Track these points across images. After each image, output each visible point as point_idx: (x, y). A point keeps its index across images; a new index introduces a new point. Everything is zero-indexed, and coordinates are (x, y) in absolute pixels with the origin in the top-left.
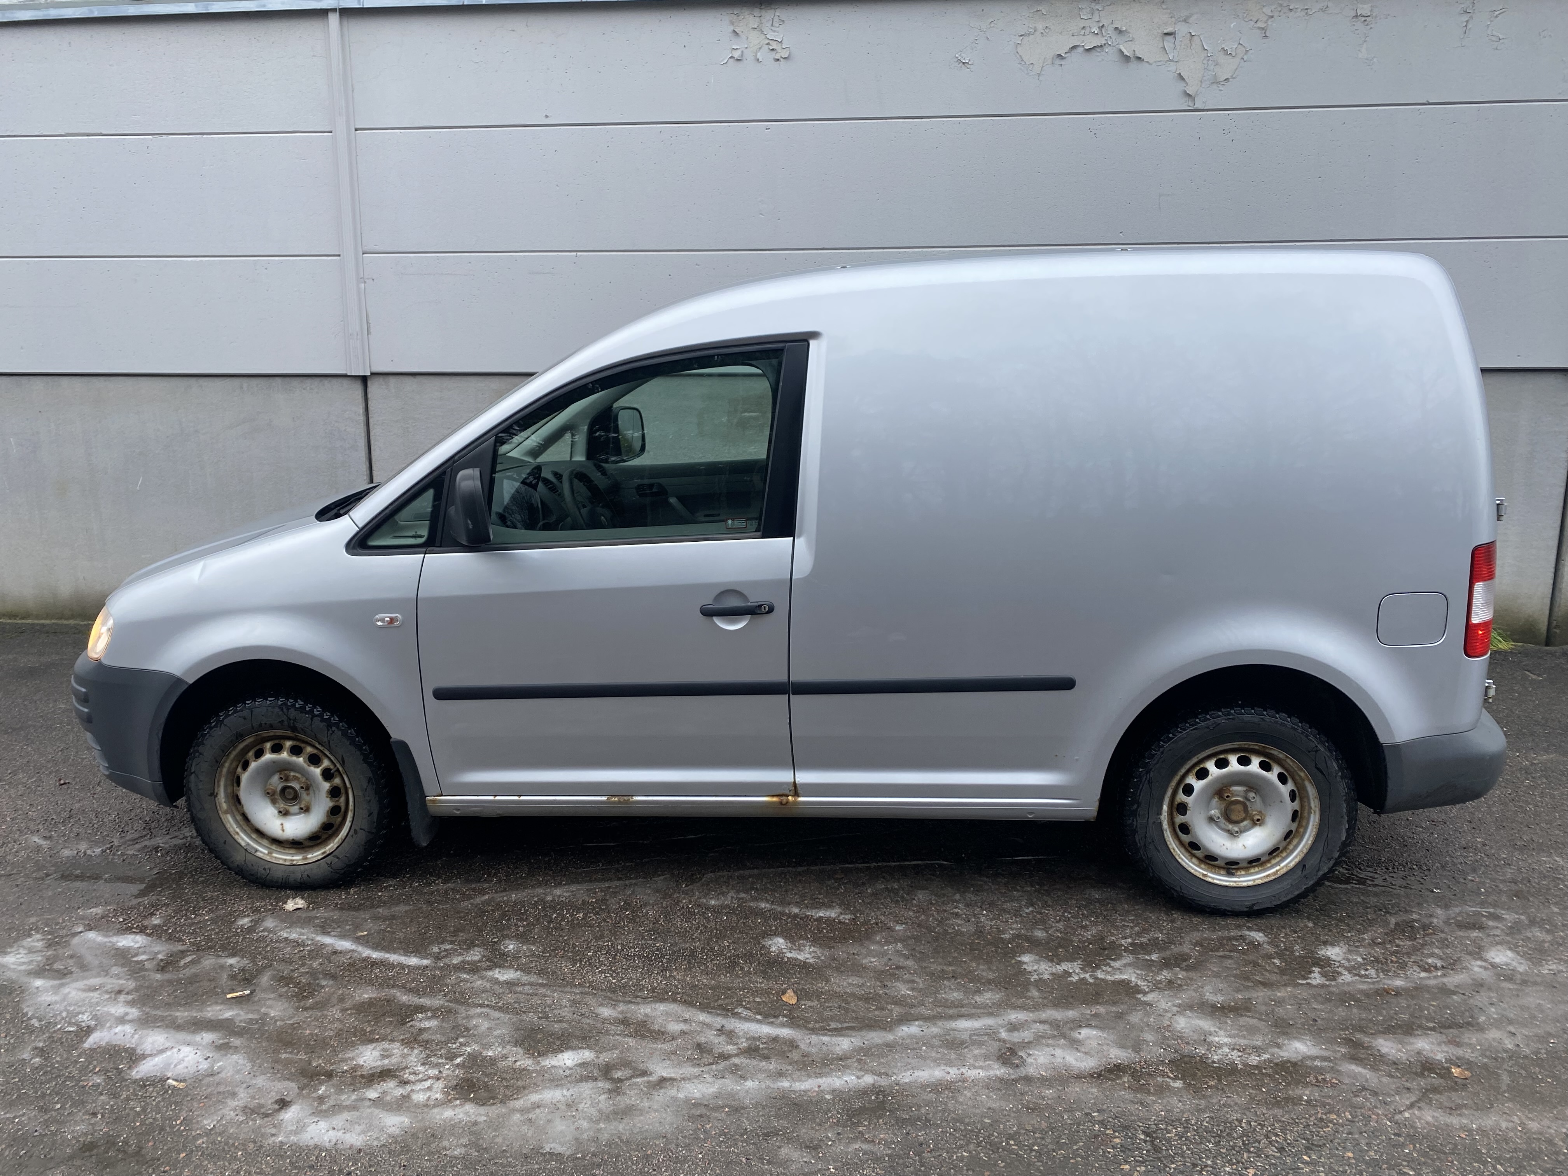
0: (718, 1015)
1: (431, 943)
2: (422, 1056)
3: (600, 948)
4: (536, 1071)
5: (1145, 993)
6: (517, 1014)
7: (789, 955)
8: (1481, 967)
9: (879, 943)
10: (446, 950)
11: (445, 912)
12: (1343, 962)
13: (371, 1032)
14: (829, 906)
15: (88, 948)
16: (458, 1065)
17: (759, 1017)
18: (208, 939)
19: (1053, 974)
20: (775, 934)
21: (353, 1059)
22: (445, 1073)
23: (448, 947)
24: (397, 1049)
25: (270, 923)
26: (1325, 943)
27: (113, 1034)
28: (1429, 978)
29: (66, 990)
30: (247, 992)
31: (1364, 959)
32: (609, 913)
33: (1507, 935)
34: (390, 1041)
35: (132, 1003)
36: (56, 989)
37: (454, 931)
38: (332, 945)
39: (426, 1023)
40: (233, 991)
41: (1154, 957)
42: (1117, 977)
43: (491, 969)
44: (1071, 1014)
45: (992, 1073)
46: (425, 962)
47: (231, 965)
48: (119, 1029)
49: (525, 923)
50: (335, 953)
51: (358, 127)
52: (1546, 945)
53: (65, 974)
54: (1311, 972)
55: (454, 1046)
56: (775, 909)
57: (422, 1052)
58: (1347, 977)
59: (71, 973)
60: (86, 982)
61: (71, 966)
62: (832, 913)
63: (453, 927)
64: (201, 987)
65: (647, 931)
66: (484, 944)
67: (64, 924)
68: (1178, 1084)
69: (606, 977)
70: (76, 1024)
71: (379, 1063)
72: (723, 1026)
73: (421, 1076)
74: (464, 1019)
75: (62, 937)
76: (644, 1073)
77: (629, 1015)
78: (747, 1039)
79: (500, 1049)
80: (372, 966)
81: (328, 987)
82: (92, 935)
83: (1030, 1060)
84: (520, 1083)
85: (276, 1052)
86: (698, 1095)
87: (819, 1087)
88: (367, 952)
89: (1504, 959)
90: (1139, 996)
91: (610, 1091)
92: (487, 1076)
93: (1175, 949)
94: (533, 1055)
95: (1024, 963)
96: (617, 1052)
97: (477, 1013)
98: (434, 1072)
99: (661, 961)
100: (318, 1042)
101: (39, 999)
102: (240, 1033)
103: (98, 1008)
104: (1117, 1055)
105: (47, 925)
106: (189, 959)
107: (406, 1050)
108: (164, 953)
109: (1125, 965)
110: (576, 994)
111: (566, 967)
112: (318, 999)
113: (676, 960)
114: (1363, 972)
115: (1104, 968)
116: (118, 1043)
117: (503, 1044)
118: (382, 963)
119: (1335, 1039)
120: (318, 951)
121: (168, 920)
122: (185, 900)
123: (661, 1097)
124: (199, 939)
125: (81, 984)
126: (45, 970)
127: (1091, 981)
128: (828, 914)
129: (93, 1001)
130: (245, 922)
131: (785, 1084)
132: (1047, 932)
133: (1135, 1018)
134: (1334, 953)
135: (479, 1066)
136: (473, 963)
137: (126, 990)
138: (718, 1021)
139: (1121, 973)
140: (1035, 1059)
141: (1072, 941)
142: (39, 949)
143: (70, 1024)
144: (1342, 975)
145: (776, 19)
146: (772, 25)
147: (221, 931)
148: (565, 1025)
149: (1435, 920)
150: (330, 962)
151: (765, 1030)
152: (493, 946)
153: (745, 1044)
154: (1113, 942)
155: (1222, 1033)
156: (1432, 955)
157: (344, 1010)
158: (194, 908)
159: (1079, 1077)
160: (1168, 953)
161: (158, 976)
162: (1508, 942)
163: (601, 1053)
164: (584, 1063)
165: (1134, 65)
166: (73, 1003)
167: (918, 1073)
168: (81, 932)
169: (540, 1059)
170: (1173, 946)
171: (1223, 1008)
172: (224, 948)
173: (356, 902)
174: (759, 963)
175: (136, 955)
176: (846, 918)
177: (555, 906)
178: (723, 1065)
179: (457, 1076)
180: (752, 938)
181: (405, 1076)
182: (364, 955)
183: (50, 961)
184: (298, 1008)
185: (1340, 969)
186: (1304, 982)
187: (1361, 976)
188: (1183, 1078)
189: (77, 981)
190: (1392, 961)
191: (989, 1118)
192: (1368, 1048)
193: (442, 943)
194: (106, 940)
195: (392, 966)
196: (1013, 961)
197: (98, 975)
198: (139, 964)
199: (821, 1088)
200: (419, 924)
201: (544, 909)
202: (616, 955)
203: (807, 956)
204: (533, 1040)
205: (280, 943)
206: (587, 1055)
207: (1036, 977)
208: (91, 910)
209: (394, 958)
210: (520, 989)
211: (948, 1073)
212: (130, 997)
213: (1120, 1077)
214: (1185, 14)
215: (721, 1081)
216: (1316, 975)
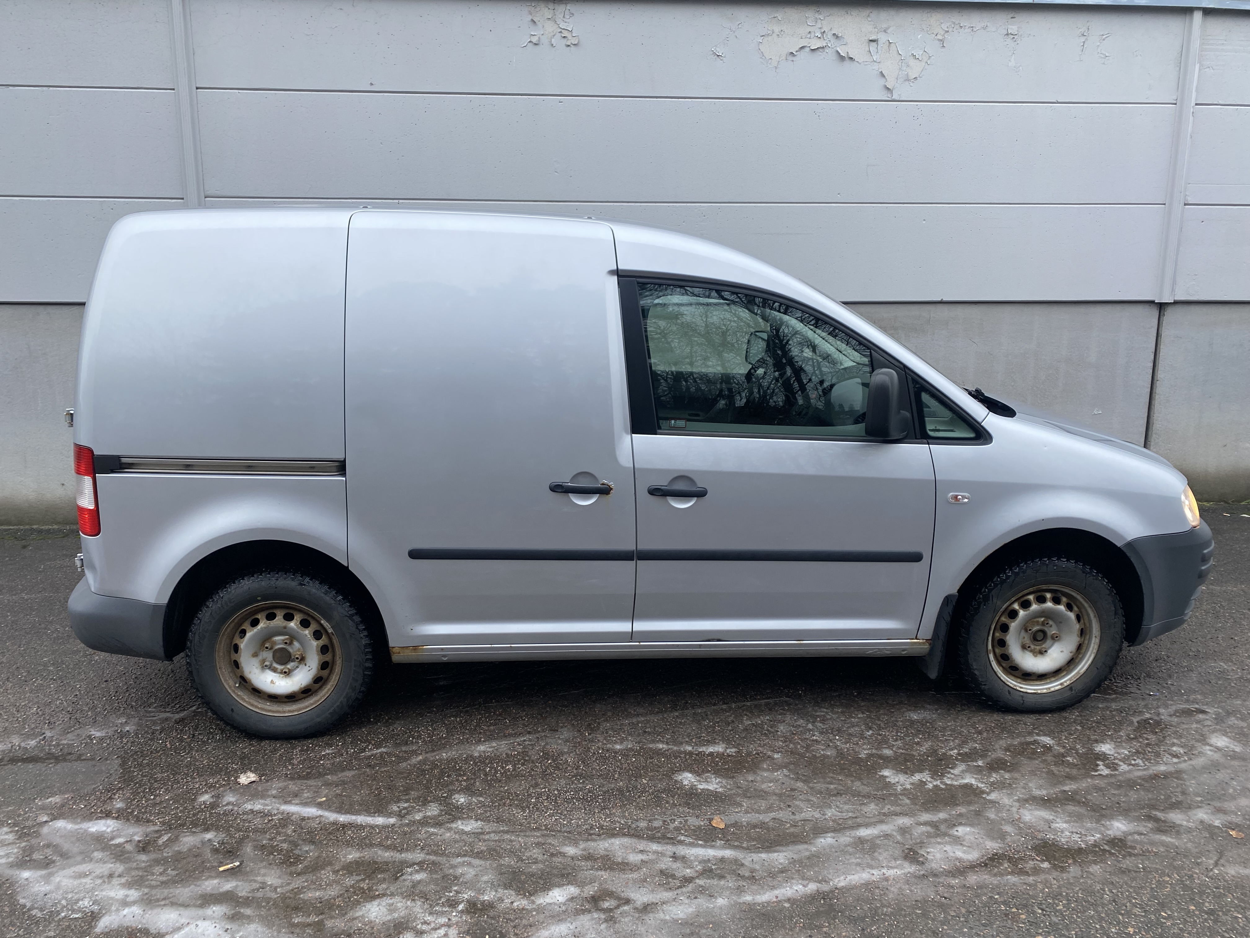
0: (667, 843)
1: (388, 803)
2: (425, 907)
3: (540, 795)
4: (535, 910)
5: (988, 794)
6: (496, 860)
7: (701, 787)
8: (1211, 750)
9: (768, 770)
10: (405, 808)
11: (388, 773)
12: (1116, 755)
13: (370, 889)
14: (713, 742)
15: (61, 837)
16: (462, 912)
17: (700, 842)
18: (176, 817)
19: (912, 784)
20: (681, 770)
21: (363, 916)
22: (454, 920)
23: (406, 805)
24: (400, 903)
25: (230, 798)
26: (1096, 741)
27: (122, 917)
28: (1179, 762)
29: (57, 879)
30: (237, 864)
31: (1129, 752)
32: (533, 762)
33: (1217, 724)
34: (390, 896)
35: (129, 885)
36: (47, 879)
37: (404, 791)
38: (298, 813)
39: (417, 876)
40: (221, 864)
41: (980, 763)
42: (960, 782)
43: (452, 822)
44: (942, 815)
45: (906, 871)
46: (392, 820)
47: (209, 840)
48: (126, 911)
49: (465, 778)
50: (303, 819)
51: (198, 86)
52: (1245, 730)
53: (48, 864)
54: (1098, 765)
55: (451, 894)
56: (672, 749)
57: (424, 903)
58: (1124, 767)
59: (54, 862)
60: (73, 869)
61: (51, 855)
62: (719, 748)
63: (402, 786)
64: (189, 863)
65: (573, 776)
66: (436, 799)
67: (27, 815)
68: (1046, 865)
69: (556, 819)
70: (80, 910)
71: (389, 918)
72: (675, 853)
73: (433, 925)
74: (450, 869)
75: (30, 828)
76: (627, 901)
77: (591, 851)
78: (700, 862)
79: (494, 893)
80: (343, 828)
81: (311, 851)
82: (61, 824)
83: (930, 857)
84: (524, 922)
85: (288, 917)
86: (682, 915)
87: (777, 897)
88: (332, 816)
89: (1223, 743)
90: (984, 796)
91: (606, 921)
92: (492, 918)
93: (993, 755)
94: (525, 895)
95: (886, 777)
96: (596, 885)
97: (460, 863)
98: (443, 920)
99: (597, 801)
100: (324, 904)
101: (33, 890)
102: (247, 902)
103: (96, 893)
104: (993, 846)
105: (10, 818)
106: (165, 838)
107: (409, 903)
108: (139, 834)
109: (963, 771)
110: (538, 837)
111: (520, 815)
112: (306, 863)
113: (609, 799)
114: (1133, 762)
115: (949, 776)
116: (129, 924)
117: (494, 887)
118: (351, 825)
119: (1139, 816)
120: (286, 820)
121: (129, 801)
122: (137, 783)
123: (652, 919)
124: (167, 818)
125: (69, 871)
126: (26, 861)
127: (943, 787)
128: (716, 749)
129: (87, 886)
130: (206, 798)
131: (748, 898)
132: (892, 750)
133: (991, 815)
134: (1106, 748)
135: (481, 910)
136: (433, 817)
137: (117, 874)
138: (669, 849)
139: (962, 778)
140: (934, 856)
141: (914, 756)
142: (11, 841)
143: (74, 911)
144: (1120, 766)
145: (567, 12)
146: (564, 17)
147: (185, 808)
148: (541, 866)
149: (1163, 717)
150: (302, 829)
151: (711, 853)
152: (445, 801)
153: (699, 867)
154: (944, 754)
155: (1058, 820)
156: (1174, 744)
157: (336, 872)
158: (150, 789)
159: (973, 867)
160: (989, 759)
161: (144, 857)
162: (1220, 730)
163: (583, 887)
164: (572, 898)
165: (847, 63)
166: (69, 890)
167: (849, 877)
168: (46, 822)
169: (532, 898)
170: (990, 753)
171: (1049, 800)
172: (195, 824)
173: (303, 772)
174: (679, 795)
175: (113, 839)
176: (732, 751)
177: (483, 760)
178: (691, 887)
179: (466, 921)
180: (664, 775)
181: (419, 927)
182: (331, 819)
183: (28, 851)
184: (291, 874)
185: (1116, 761)
186: (1096, 774)
187: (1133, 765)
188: (1048, 860)
189: (64, 869)
190: (1149, 752)
191: (919, 908)
192: (1164, 822)
193: (398, 802)
194: (77, 827)
195: (361, 827)
196: (878, 776)
197: (83, 861)
198: (120, 847)
199: (779, 899)
200: (370, 787)
201: (475, 764)
202: (556, 799)
203: (715, 786)
204: (519, 882)
205: (248, 815)
206: (572, 890)
207: (899, 787)
208: (50, 800)
209: (361, 819)
210: (487, 837)
211: (873, 874)
212: (123, 880)
213: (1002, 864)
214: (884, 26)
215: (696, 901)
216: (1101, 767)
